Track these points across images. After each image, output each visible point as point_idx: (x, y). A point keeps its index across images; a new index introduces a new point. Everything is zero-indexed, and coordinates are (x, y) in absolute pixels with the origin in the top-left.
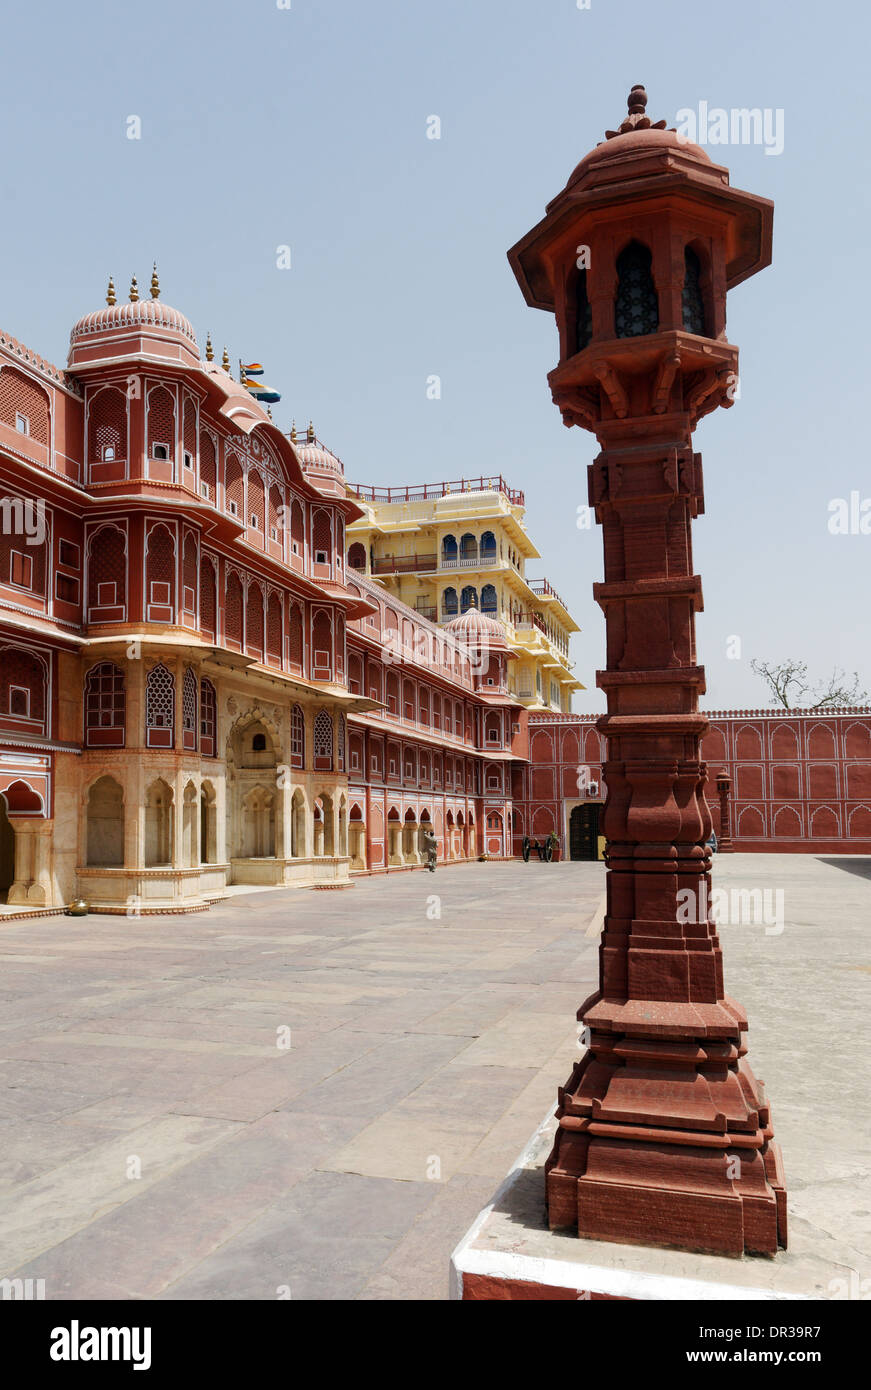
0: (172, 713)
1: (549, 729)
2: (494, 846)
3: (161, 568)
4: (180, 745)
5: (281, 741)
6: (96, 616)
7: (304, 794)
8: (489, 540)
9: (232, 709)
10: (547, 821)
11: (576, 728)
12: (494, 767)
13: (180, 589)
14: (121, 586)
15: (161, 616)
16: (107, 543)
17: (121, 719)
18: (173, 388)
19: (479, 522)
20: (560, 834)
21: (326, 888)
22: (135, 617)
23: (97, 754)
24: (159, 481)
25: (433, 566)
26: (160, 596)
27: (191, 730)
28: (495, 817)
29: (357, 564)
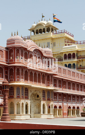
0: (20, 93)
3: (18, 74)
4: (21, 98)
5: (41, 96)
6: (10, 80)
7: (45, 104)
9: (31, 92)
13: (21, 76)
14: (13, 76)
15: (18, 80)
16: (11, 70)
17: (13, 94)
18: (19, 49)
21: (49, 119)
22: (15, 81)
23: (11, 99)
24: (18, 62)
26: (18, 77)
27: (23, 95)
29: (74, 57)
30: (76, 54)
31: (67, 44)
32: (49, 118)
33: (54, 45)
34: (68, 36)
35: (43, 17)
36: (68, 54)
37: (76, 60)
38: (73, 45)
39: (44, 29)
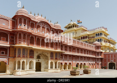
1: (106, 54)
2: (98, 67)
5: (49, 56)
7: (53, 62)
8: (101, 34)
10: (106, 64)
11: (110, 54)
12: (98, 59)
13: (22, 40)
18: (22, 18)
19: (100, 32)
20: (107, 66)
22: (17, 43)
24: (20, 28)
25: (94, 37)
28: (98, 64)
29: (86, 38)
30: (87, 36)
31: (83, 32)
32: (56, 72)
33: (76, 33)
34: (84, 28)
35: (71, 21)
36: (83, 37)
37: (87, 39)
38: (86, 32)
39: (71, 26)
